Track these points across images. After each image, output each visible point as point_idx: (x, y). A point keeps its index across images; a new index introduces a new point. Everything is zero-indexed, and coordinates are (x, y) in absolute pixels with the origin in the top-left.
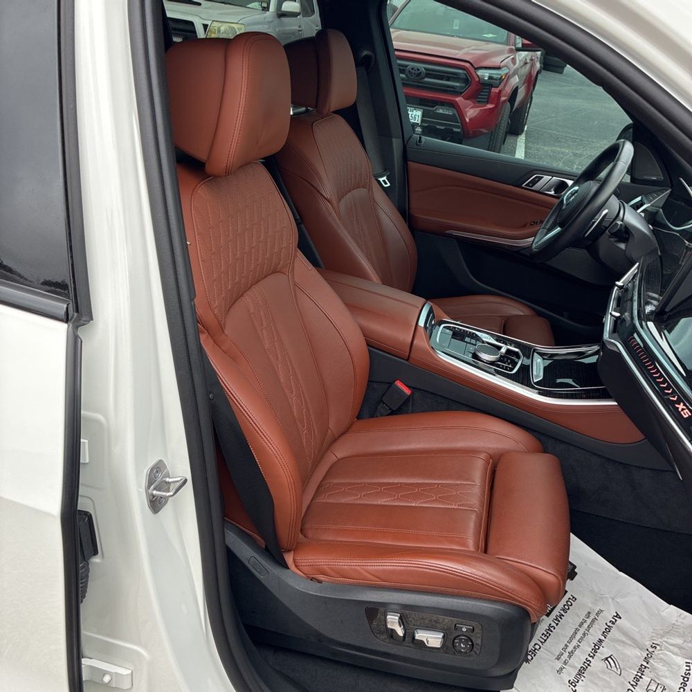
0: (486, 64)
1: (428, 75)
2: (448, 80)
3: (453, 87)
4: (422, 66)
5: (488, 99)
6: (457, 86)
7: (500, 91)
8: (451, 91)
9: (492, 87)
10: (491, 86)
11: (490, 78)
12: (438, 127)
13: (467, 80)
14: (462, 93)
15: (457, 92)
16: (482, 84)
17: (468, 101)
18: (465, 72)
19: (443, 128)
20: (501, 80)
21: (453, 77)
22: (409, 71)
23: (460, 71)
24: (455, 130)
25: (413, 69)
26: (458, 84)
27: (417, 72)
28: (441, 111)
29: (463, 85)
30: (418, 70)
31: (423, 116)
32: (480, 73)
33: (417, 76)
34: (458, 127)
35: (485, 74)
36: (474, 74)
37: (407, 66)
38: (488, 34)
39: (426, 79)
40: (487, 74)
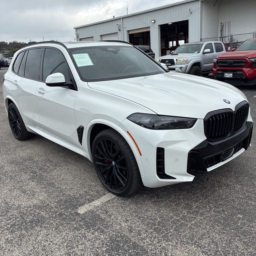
0: (254, 57)
1: (234, 63)
3: (241, 65)
4: (232, 61)
5: (255, 67)
6: (243, 65)
10: (255, 63)
11: (255, 61)
12: (238, 78)
13: (246, 62)
14: (245, 67)
16: (252, 63)
17: (247, 69)
18: (245, 60)
19: (239, 78)
21: (243, 62)
22: (228, 63)
24: (243, 78)
28: (239, 73)
29: (245, 64)
30: (231, 62)
31: (233, 75)
33: (230, 64)
34: (244, 77)
35: (253, 60)
36: (248, 60)
37: (227, 61)
39: (234, 64)
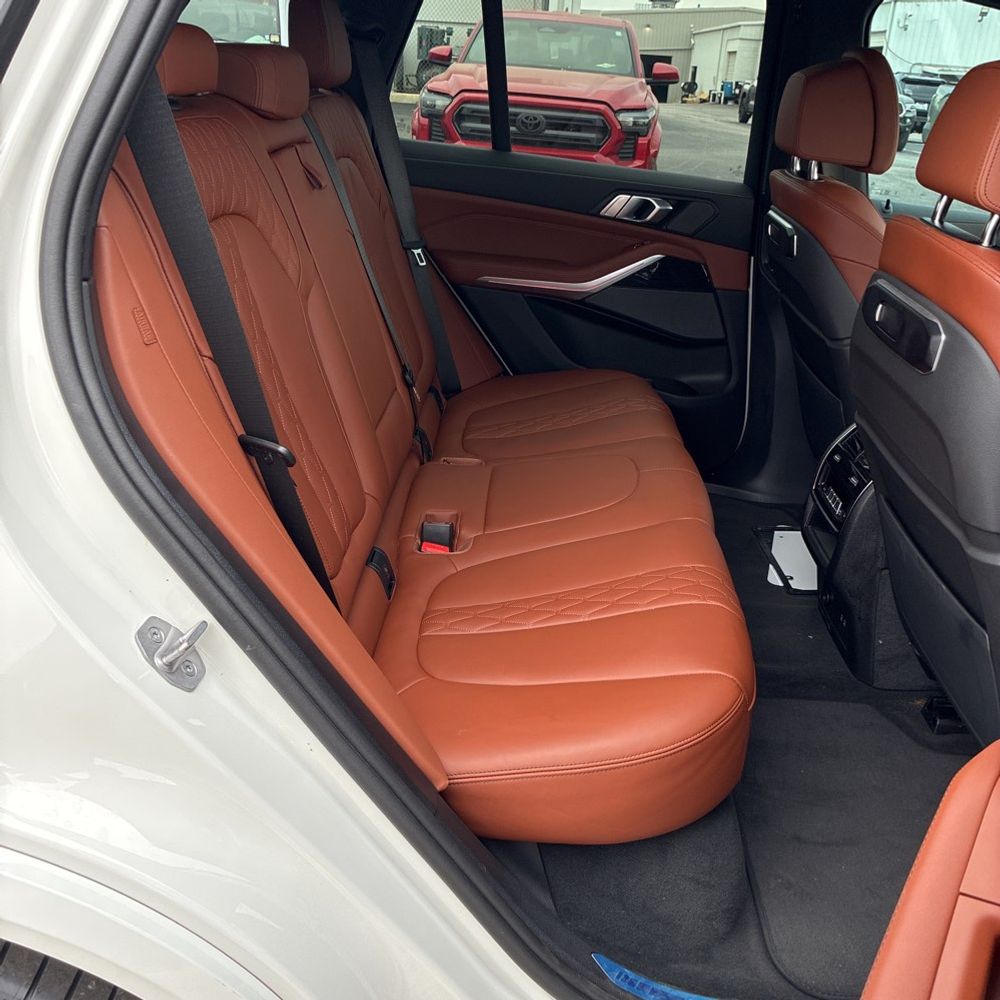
0: (628, 104)
1: (549, 126)
2: (579, 131)
3: (587, 140)
4: (542, 114)
5: (634, 153)
6: (593, 138)
7: (649, 141)
8: (585, 146)
9: (639, 136)
10: (637, 134)
11: (635, 123)
13: (605, 129)
14: (599, 147)
15: (593, 146)
16: (624, 132)
17: (608, 159)
18: (602, 118)
20: (648, 125)
21: (588, 126)
22: (522, 122)
23: (595, 117)
25: (527, 118)
26: (593, 136)
27: (534, 122)
29: (600, 136)
30: (535, 119)
32: (622, 117)
33: (534, 128)
35: (628, 119)
36: (614, 119)
38: (602, 63)
39: (547, 132)
40: (632, 119)
